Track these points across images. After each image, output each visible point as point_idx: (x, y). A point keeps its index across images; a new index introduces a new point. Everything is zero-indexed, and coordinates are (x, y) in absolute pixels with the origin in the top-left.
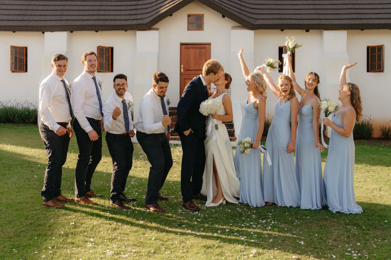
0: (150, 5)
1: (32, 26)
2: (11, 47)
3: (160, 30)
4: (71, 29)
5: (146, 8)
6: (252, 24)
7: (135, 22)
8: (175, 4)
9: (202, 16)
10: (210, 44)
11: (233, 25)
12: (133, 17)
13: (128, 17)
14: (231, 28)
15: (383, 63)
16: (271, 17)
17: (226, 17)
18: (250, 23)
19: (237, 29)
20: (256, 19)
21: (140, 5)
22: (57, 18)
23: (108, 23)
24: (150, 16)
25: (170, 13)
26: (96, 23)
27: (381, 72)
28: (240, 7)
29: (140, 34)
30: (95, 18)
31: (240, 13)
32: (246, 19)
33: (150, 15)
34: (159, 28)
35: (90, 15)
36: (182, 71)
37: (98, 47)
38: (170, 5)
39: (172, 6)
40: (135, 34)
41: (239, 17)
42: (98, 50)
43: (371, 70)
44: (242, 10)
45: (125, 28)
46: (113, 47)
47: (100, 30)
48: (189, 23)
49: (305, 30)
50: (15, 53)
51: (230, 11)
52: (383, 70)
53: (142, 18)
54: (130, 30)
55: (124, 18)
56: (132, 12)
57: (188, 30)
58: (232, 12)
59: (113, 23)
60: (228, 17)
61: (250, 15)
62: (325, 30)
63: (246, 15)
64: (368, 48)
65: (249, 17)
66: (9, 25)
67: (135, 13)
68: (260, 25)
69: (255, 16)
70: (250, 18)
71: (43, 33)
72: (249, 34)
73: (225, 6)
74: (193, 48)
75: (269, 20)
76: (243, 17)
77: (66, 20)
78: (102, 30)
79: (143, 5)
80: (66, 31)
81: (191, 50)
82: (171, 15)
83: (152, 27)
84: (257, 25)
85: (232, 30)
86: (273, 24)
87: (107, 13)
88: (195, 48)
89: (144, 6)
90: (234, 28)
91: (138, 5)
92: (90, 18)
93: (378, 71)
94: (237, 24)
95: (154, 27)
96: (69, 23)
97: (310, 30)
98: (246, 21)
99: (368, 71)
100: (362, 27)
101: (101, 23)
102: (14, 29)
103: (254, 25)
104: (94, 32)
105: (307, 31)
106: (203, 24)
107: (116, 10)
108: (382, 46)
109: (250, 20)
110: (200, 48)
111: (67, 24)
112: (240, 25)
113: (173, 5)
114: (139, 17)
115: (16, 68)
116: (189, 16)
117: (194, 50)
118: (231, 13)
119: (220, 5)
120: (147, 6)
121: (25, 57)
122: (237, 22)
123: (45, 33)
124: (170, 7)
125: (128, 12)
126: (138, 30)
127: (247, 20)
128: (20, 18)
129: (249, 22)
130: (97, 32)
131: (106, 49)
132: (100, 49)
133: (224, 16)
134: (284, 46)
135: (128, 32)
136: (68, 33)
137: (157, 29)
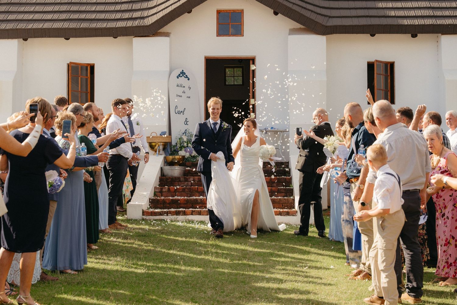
3: (171, 35)
4: (25, 35)
6: (323, 25)
7: (130, 24)
9: (241, 12)
10: (253, 58)
11: (292, 27)
12: (126, 15)
13: (118, 16)
14: (288, 32)
16: (354, 13)
17: (280, 15)
18: (319, 23)
19: (298, 34)
20: (330, 17)
23: (85, 25)
24: (156, 13)
25: (188, 8)
26: (66, 25)
29: (138, 42)
31: (302, 7)
32: (313, 16)
34: (170, 33)
35: (55, 12)
37: (68, 65)
40: (131, 43)
41: (302, 14)
42: (70, 69)
44: (306, 3)
45: (115, 33)
46: (94, 64)
47: (73, 37)
48: (219, 24)
49: (410, 35)
51: (287, 4)
54: (123, 36)
56: (124, 7)
57: (218, 35)
59: (94, 25)
60: (283, 14)
61: (318, 10)
62: (443, 34)
63: (312, 11)
65: (318, 14)
67: (130, 8)
68: (336, 27)
69: (328, 13)
70: (320, 16)
72: (318, 41)
75: (350, 19)
76: (308, 14)
77: (16, 20)
78: (76, 36)
80: (16, 38)
82: (190, 12)
83: (159, 31)
84: (331, 26)
85: (290, 34)
86: (358, 26)
87: (83, 8)
90: (293, 31)
92: (56, 16)
94: (298, 26)
95: (162, 30)
96: (22, 25)
97: (418, 34)
98: (312, 20)
101: (73, 25)
103: (326, 27)
104: (62, 40)
105: (414, 36)
106: (242, 25)
107: (98, 4)
109: (320, 19)
111: (18, 28)
112: (302, 27)
114: (137, 14)
116: (219, 12)
118: (289, 8)
122: (298, 21)
125: (118, 7)
126: (136, 36)
127: (314, 19)
129: (317, 22)
130: (67, 39)
131: (82, 68)
132: (72, 67)
133: (276, 13)
134: (377, 61)
135: (120, 39)
136: (18, 42)
137: (167, 35)
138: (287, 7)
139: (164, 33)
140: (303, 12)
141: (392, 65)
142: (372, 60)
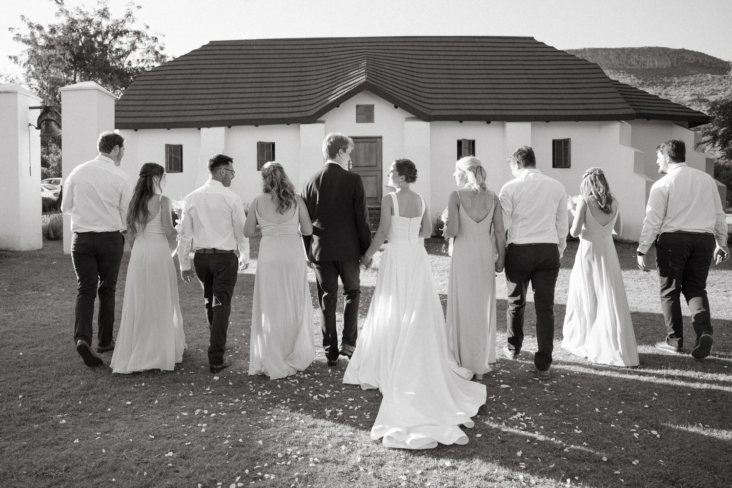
0: (314, 96)
1: (188, 122)
2: (166, 145)
3: (326, 122)
4: (229, 124)
5: (310, 99)
7: (298, 115)
8: (342, 94)
9: (373, 106)
10: (381, 138)
11: (407, 117)
12: (295, 109)
13: (291, 110)
14: (404, 120)
15: (570, 158)
16: (448, 107)
17: (398, 108)
18: (425, 114)
19: (411, 121)
20: (433, 110)
21: (304, 95)
22: (214, 112)
23: (268, 116)
25: (337, 104)
26: (256, 117)
27: (567, 168)
28: (414, 96)
29: (304, 127)
30: (254, 111)
31: (414, 103)
32: (421, 109)
33: (315, 107)
35: (249, 108)
36: (351, 168)
37: (258, 143)
38: (337, 96)
39: (338, 96)
40: (299, 128)
41: (414, 108)
42: (258, 146)
43: (557, 166)
44: (417, 100)
45: (287, 121)
46: (274, 143)
47: (261, 124)
48: (358, 114)
49: (486, 122)
50: (170, 152)
51: (404, 101)
52: (570, 166)
53: (306, 110)
54: (294, 123)
55: (287, 110)
56: (294, 104)
57: (358, 121)
58: (406, 102)
59: (274, 116)
60: (401, 108)
61: (424, 105)
62: (507, 121)
63: (420, 106)
64: (554, 141)
65: (424, 107)
66: (163, 122)
67: (298, 105)
68: (435, 116)
69: (431, 107)
70: (426, 109)
71: (199, 129)
72: (425, 126)
73: (397, 96)
74: (362, 142)
75: (446, 111)
76: (418, 107)
77: (224, 114)
78: (262, 124)
79: (306, 95)
80: (223, 126)
81: (360, 144)
82: (338, 106)
83: (317, 120)
84: (433, 116)
85: (405, 121)
86: (451, 115)
87: (267, 105)
88: (365, 142)
89: (308, 97)
90: (408, 119)
91: (301, 96)
92: (249, 111)
93: (565, 166)
94: (411, 115)
95: (319, 119)
96: (227, 118)
97: (491, 122)
99: (554, 167)
100: (547, 119)
101: (261, 116)
102: (168, 126)
103: (430, 116)
104: (253, 127)
105: (488, 122)
106: (373, 114)
107: (277, 102)
108: (569, 139)
109: (425, 111)
110: (371, 142)
111: (225, 119)
112: (414, 116)
113: (340, 95)
114: (302, 109)
115: (171, 168)
116: (357, 106)
117: (364, 144)
119: (392, 95)
120: (312, 97)
121: (180, 155)
122: (411, 112)
123: (201, 129)
124: (336, 98)
125: (290, 104)
126: (302, 123)
127: (423, 111)
128: (174, 114)
130: (257, 126)
131: (267, 145)
132: (260, 145)
133: (396, 107)
134: (464, 139)
135: (291, 125)
136: (225, 129)
137: (323, 122)
138: (404, 103)
139: (321, 121)
140: (414, 106)
141: (473, 142)
142: (461, 138)
